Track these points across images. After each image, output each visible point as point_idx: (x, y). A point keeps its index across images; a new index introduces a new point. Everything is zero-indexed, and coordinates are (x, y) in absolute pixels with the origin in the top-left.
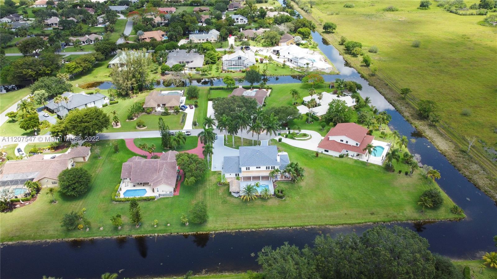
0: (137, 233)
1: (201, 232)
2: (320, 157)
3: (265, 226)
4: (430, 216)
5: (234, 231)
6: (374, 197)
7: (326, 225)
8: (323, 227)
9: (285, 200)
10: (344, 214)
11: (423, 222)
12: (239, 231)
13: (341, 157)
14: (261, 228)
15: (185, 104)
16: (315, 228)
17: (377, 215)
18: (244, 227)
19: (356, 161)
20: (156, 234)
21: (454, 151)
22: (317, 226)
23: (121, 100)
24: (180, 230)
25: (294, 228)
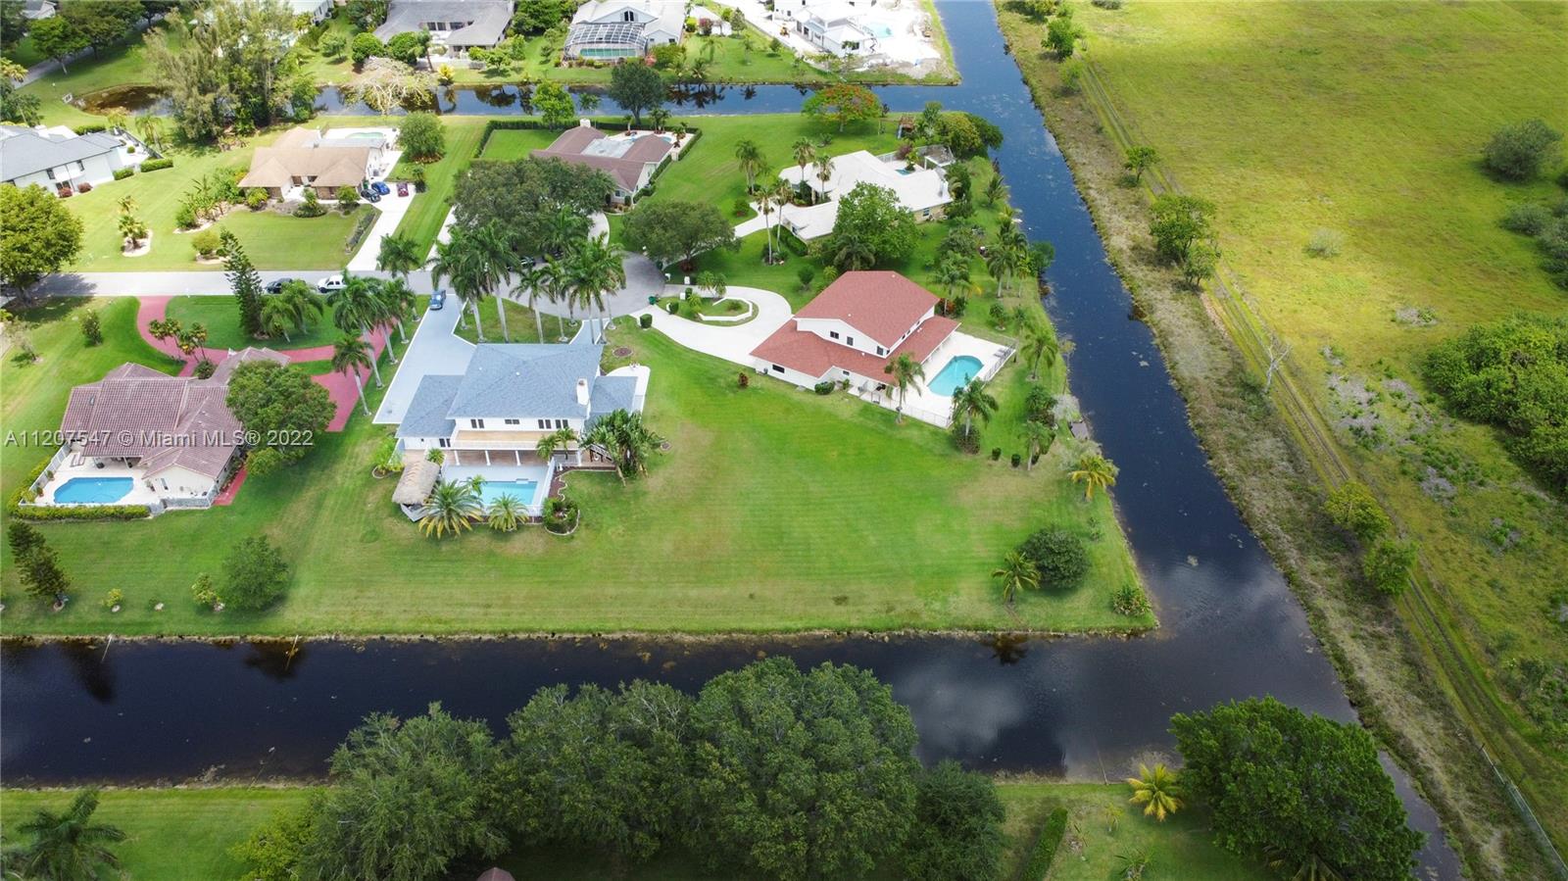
0: (51, 629)
1: (258, 638)
2: (755, 389)
3: (469, 626)
4: (1036, 616)
5: (364, 638)
6: (872, 541)
7: (675, 630)
8: (661, 638)
9: (572, 537)
10: (747, 596)
11: (1003, 636)
12: (382, 638)
13: (824, 390)
14: (456, 633)
15: (387, 180)
16: (634, 639)
17: (855, 604)
18: (401, 625)
19: (868, 409)
20: (111, 637)
21: (1221, 384)
22: (643, 635)
23: (188, 155)
24: (190, 628)
25: (566, 636)
